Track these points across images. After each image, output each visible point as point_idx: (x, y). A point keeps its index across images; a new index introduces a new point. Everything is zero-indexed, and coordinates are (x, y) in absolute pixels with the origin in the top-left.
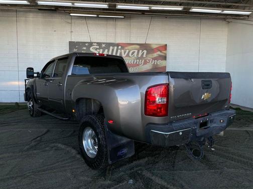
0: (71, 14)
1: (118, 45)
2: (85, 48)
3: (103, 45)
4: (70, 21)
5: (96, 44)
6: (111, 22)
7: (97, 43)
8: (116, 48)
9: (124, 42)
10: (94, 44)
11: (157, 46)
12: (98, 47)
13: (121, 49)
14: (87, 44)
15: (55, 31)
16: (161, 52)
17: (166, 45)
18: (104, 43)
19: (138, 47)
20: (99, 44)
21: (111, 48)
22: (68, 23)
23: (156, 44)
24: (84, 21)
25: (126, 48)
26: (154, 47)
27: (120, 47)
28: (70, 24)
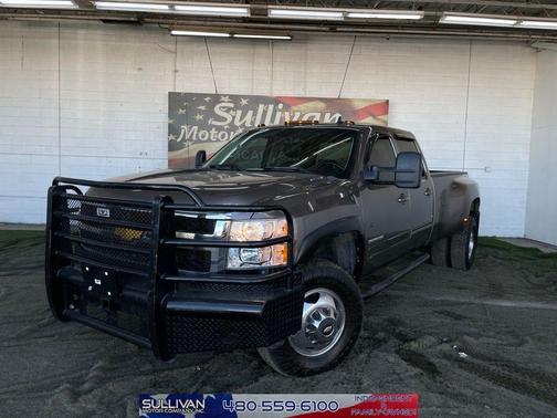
0: (174, 32)
1: (276, 101)
2: (203, 108)
3: (244, 102)
4: (171, 47)
5: (227, 99)
6: (264, 50)
7: (231, 97)
8: (271, 107)
9: (290, 94)
10: (223, 99)
11: (367, 104)
12: (232, 105)
13: (283, 111)
14: (207, 99)
15: (140, 69)
16: (374, 117)
17: (387, 102)
18: (245, 97)
19: (321, 105)
20: (235, 98)
21: (261, 108)
22: (171, 52)
23: (364, 100)
24: (203, 47)
25: (295, 108)
26: (360, 105)
27: (280, 106)
28: (174, 55)
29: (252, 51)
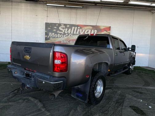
0: (47, 4)
1: (78, 26)
2: (56, 27)
3: (68, 26)
4: (46, 9)
5: (63, 25)
7: (64, 24)
8: (76, 28)
9: (82, 24)
10: (62, 25)
11: (105, 27)
12: (64, 27)
13: (80, 29)
14: (57, 25)
15: (37, 15)
16: (106, 31)
17: (110, 27)
18: (68, 25)
19: (91, 27)
20: (65, 25)
21: (73, 28)
22: (46, 10)
23: (103, 26)
24: (56, 9)
25: (83, 28)
26: (102, 28)
27: (79, 28)
28: (47, 11)
29: (70, 11)
